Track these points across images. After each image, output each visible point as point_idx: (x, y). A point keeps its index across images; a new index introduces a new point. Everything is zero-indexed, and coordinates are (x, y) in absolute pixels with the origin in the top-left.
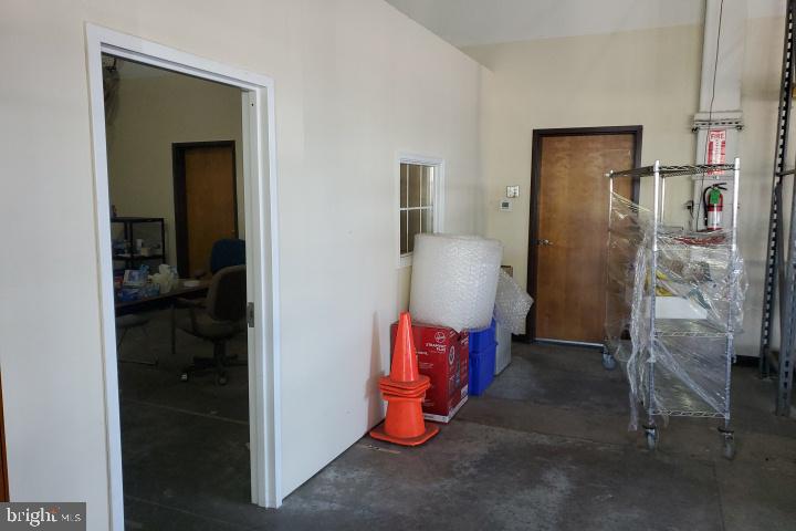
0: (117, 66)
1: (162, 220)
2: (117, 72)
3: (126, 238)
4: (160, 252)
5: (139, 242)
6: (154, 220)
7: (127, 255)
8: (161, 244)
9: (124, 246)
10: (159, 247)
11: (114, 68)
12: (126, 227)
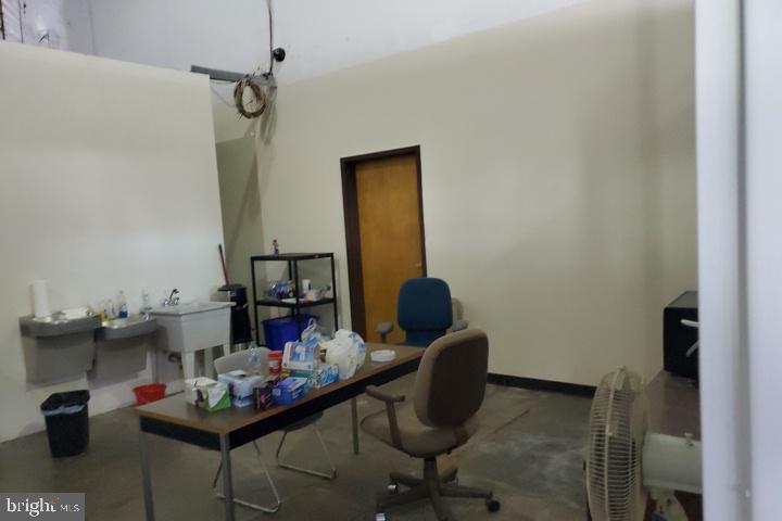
0: (274, 71)
1: (331, 255)
2: (273, 79)
3: (291, 279)
4: (329, 294)
5: (306, 283)
6: (322, 256)
7: (292, 301)
8: (331, 285)
9: (287, 289)
10: (329, 289)
11: (270, 73)
12: (290, 264)
